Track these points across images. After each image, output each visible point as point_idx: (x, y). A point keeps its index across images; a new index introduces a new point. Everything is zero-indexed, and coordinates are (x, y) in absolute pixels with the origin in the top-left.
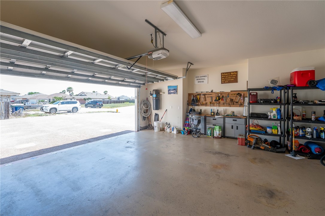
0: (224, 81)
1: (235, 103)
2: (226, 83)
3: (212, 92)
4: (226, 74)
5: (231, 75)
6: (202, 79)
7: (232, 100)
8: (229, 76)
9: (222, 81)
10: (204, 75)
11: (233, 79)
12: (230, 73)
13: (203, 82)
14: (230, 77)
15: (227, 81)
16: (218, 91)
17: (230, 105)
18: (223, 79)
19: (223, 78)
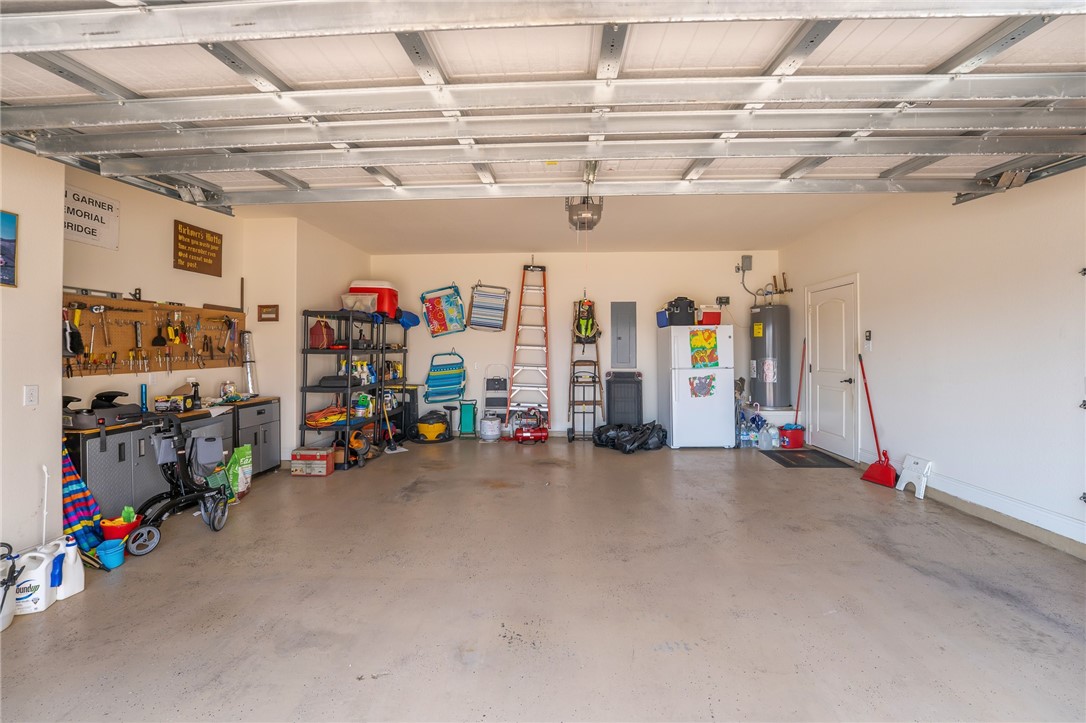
0: (186, 260)
1: (216, 353)
2: (190, 269)
3: (137, 296)
4: (193, 233)
5: (205, 241)
6: (85, 215)
7: (207, 344)
8: (201, 244)
9: (176, 256)
10: (100, 199)
11: (210, 261)
12: (205, 232)
13: (93, 232)
14: (204, 249)
15: (193, 261)
16: (161, 299)
17: (201, 364)
18: (184, 251)
19: (183, 247)
